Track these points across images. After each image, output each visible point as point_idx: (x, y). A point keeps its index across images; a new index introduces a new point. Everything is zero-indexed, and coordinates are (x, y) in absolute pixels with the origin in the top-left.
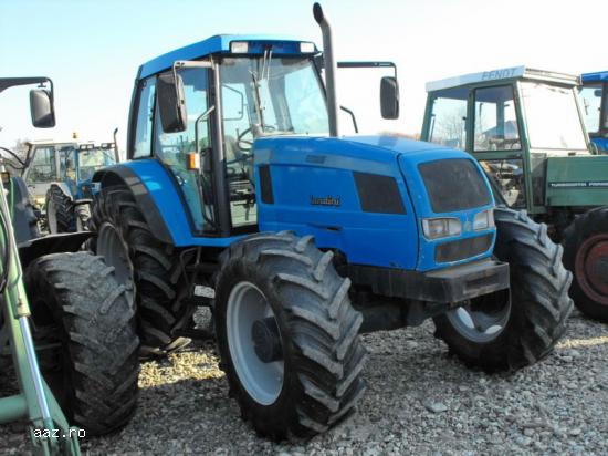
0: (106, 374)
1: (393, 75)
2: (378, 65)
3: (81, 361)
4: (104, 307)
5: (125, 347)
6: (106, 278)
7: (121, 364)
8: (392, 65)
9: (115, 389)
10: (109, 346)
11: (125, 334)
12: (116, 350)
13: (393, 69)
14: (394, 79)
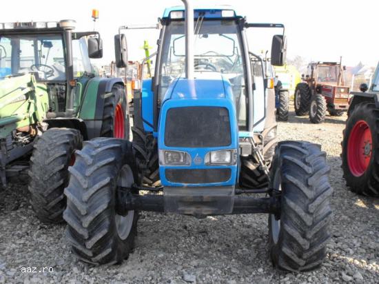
0: (42, 195)
1: (281, 34)
2: (274, 26)
3: (31, 186)
4: (48, 161)
5: (53, 184)
6: (59, 146)
7: (50, 192)
8: (282, 26)
9: (47, 204)
10: (45, 182)
11: (55, 177)
12: (48, 185)
13: (282, 29)
14: (282, 37)
